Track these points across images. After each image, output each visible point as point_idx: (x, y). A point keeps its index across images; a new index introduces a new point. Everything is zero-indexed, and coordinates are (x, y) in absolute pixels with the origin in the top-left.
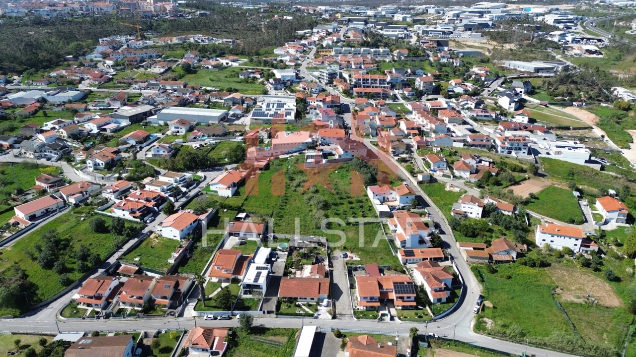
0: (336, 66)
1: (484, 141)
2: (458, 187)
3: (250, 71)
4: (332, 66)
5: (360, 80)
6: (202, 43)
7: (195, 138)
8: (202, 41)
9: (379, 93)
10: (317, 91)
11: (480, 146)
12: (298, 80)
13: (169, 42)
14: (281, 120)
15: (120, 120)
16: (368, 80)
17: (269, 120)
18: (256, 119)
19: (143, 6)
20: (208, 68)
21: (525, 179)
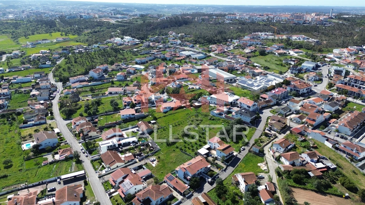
0: (352, 66)
1: (354, 152)
2: (268, 167)
3: (293, 59)
4: (349, 66)
5: (352, 79)
6: (298, 40)
7: (196, 84)
8: (299, 39)
9: (355, 93)
10: (313, 80)
11: (348, 154)
12: (313, 70)
13: (281, 38)
14: (250, 88)
15: (195, 70)
16: (359, 81)
17: (244, 86)
18: (239, 84)
19: (306, 18)
20: (275, 54)
21: (341, 196)
